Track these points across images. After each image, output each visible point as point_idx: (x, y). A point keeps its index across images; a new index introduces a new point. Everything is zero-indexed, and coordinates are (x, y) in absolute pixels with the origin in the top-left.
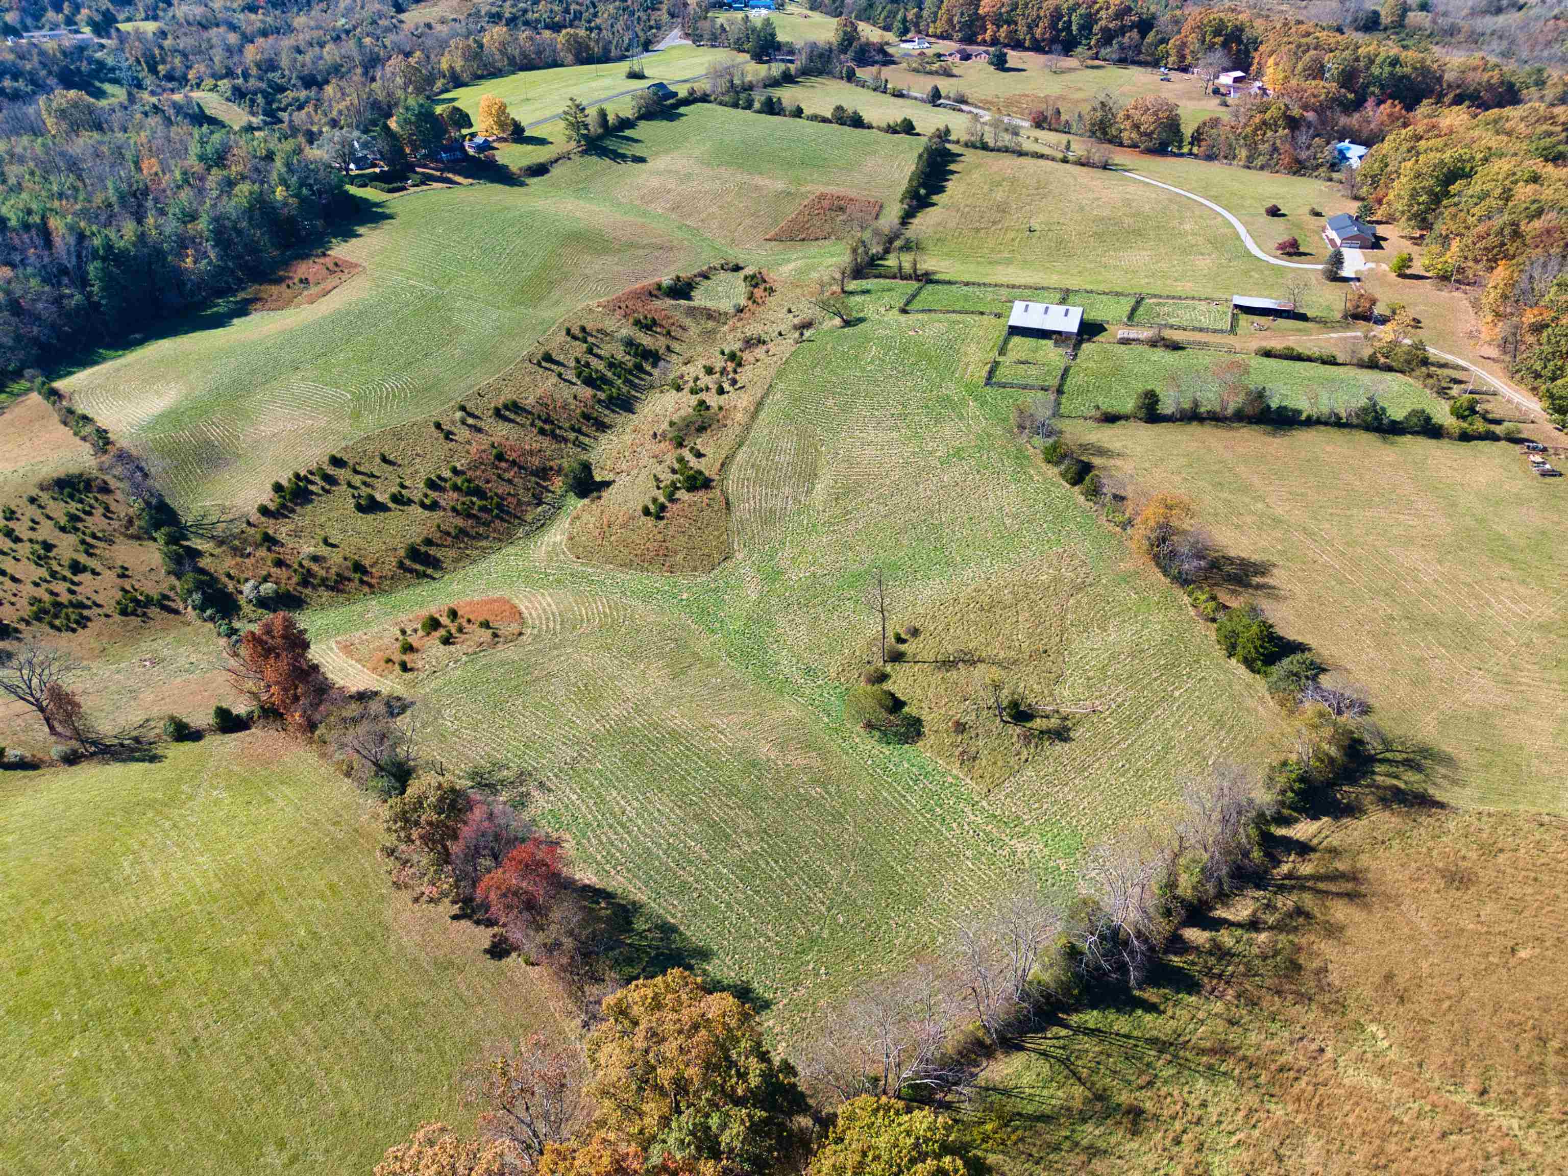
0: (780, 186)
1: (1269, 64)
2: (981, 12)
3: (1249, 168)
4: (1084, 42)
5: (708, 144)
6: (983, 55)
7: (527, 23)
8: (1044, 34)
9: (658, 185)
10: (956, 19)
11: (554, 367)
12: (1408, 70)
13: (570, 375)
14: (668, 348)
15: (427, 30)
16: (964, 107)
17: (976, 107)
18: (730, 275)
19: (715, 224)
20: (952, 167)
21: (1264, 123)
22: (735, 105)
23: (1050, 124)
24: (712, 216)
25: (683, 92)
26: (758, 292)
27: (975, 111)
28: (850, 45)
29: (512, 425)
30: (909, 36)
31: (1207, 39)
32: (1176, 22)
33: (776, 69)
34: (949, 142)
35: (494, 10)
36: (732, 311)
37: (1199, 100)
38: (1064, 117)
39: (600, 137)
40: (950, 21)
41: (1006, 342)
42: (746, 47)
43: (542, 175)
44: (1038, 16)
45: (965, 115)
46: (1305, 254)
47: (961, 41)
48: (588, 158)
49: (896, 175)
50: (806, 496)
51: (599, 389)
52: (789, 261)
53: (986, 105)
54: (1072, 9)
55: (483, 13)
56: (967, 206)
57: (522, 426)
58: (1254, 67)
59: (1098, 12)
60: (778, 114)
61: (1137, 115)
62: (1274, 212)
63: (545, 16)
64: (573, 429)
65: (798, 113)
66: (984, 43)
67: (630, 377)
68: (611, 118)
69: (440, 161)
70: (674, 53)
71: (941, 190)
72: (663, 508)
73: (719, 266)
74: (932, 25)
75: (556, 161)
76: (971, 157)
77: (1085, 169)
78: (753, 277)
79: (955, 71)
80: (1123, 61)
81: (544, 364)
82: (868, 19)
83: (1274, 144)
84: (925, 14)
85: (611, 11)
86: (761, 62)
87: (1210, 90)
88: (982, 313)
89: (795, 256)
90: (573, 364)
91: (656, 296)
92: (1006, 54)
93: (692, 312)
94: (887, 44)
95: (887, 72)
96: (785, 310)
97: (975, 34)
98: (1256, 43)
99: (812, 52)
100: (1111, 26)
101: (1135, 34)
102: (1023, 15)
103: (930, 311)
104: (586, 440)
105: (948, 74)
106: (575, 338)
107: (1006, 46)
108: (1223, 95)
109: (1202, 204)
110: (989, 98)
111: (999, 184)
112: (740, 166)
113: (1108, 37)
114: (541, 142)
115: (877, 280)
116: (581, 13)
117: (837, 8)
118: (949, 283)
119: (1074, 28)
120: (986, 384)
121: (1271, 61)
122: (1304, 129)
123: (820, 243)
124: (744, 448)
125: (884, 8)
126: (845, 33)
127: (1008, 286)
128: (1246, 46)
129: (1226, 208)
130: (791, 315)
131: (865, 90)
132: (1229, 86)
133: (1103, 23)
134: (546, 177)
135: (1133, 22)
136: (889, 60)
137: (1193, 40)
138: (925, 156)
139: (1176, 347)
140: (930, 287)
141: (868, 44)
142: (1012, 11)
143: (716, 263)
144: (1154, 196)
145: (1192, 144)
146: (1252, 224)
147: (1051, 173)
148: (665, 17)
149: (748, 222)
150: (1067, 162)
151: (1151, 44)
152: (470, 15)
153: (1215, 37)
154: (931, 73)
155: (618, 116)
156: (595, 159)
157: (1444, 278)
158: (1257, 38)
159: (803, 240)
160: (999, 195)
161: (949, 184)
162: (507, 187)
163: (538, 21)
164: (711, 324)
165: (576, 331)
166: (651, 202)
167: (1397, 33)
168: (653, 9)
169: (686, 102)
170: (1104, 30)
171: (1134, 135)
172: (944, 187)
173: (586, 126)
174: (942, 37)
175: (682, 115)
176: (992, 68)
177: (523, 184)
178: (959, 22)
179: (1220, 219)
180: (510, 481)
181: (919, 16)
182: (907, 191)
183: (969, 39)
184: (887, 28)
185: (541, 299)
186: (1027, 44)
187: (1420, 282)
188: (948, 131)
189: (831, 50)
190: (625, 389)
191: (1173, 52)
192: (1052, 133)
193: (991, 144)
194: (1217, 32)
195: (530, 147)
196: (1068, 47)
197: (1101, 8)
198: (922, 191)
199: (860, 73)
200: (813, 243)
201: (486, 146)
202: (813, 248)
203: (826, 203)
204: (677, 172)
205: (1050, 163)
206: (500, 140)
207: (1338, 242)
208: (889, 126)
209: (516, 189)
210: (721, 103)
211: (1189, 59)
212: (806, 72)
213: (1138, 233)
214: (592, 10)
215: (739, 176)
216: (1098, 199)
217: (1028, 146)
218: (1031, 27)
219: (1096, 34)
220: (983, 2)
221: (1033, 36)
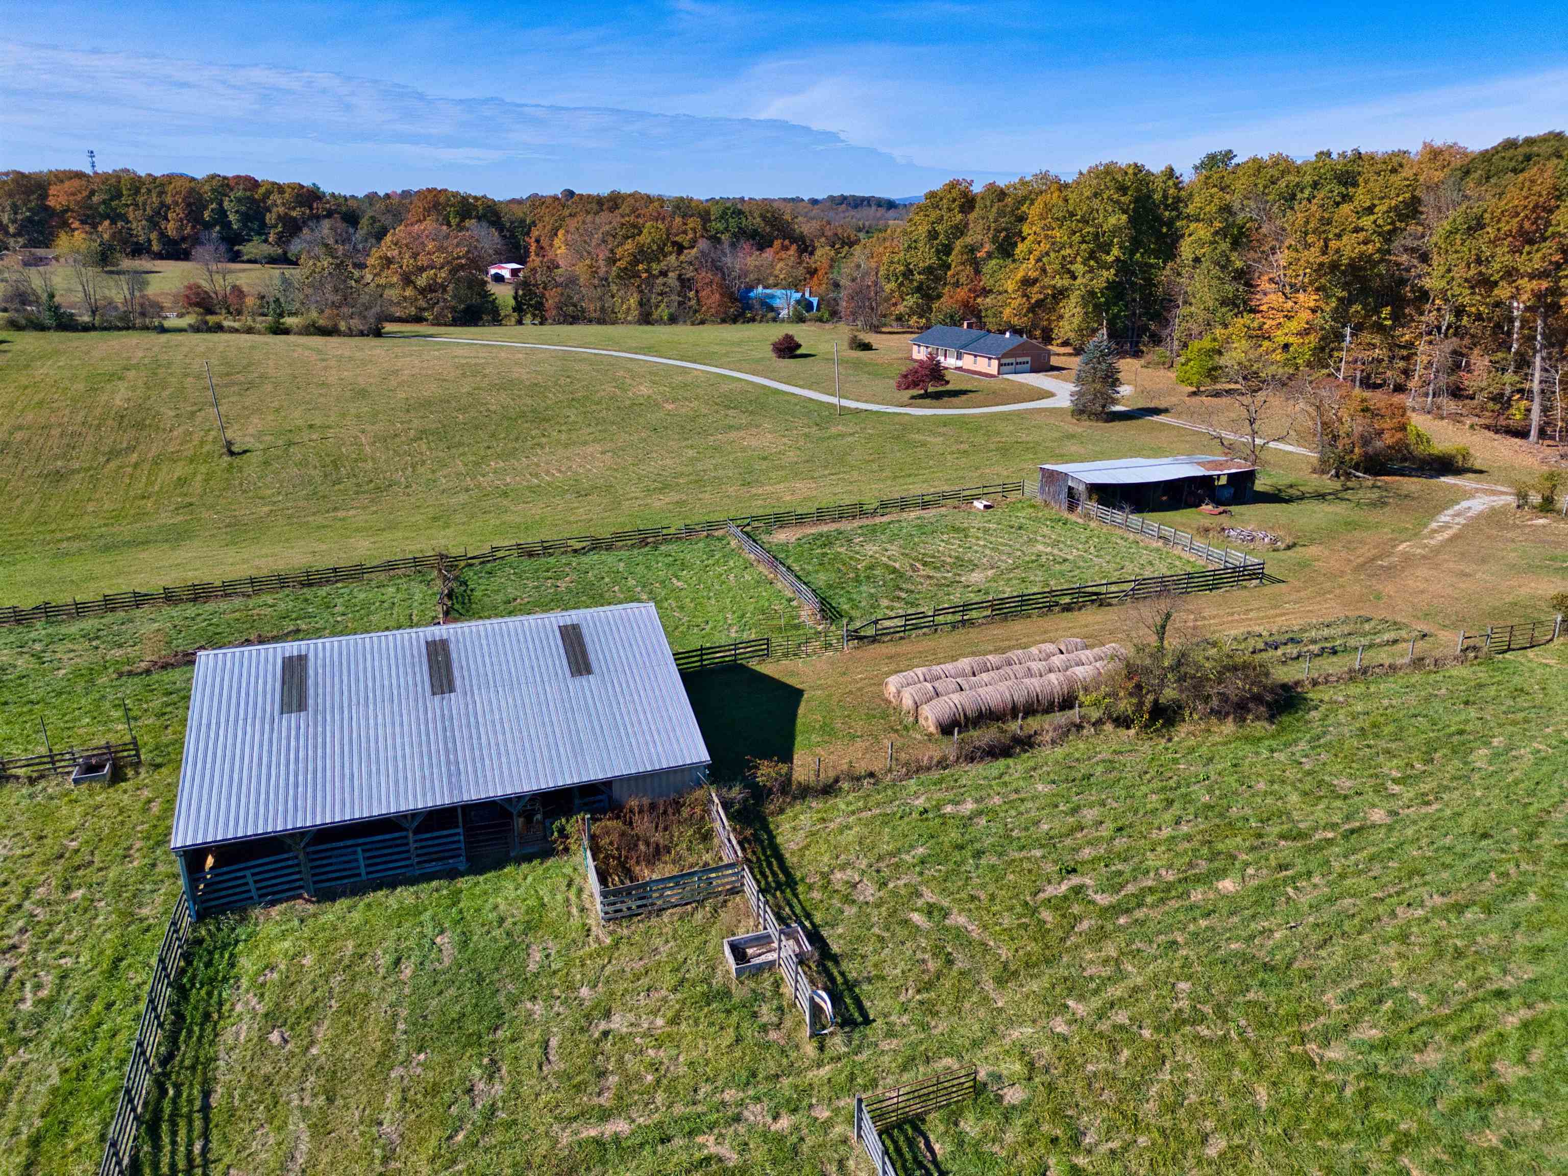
1: (557, 244)
2: (53, 205)
3: (649, 324)
4: (255, 236)
8: (181, 228)
23: (223, 305)
44: (163, 204)
54: (221, 193)
59: (265, 196)
61: (404, 256)
62: (790, 351)
83: (681, 273)
98: (525, 227)
100: (294, 214)
102: (135, 205)
119: (233, 218)
121: (559, 241)
127: (170, 600)
128: (512, 232)
129: (684, 358)
133: (279, 211)
142: (112, 199)
150: (286, 332)
170: (284, 219)
186: (156, 247)
196: (230, 248)
197: (270, 192)
207: (989, 367)
218: (156, 219)
219: (275, 226)
220: (53, 190)
221: (162, 235)
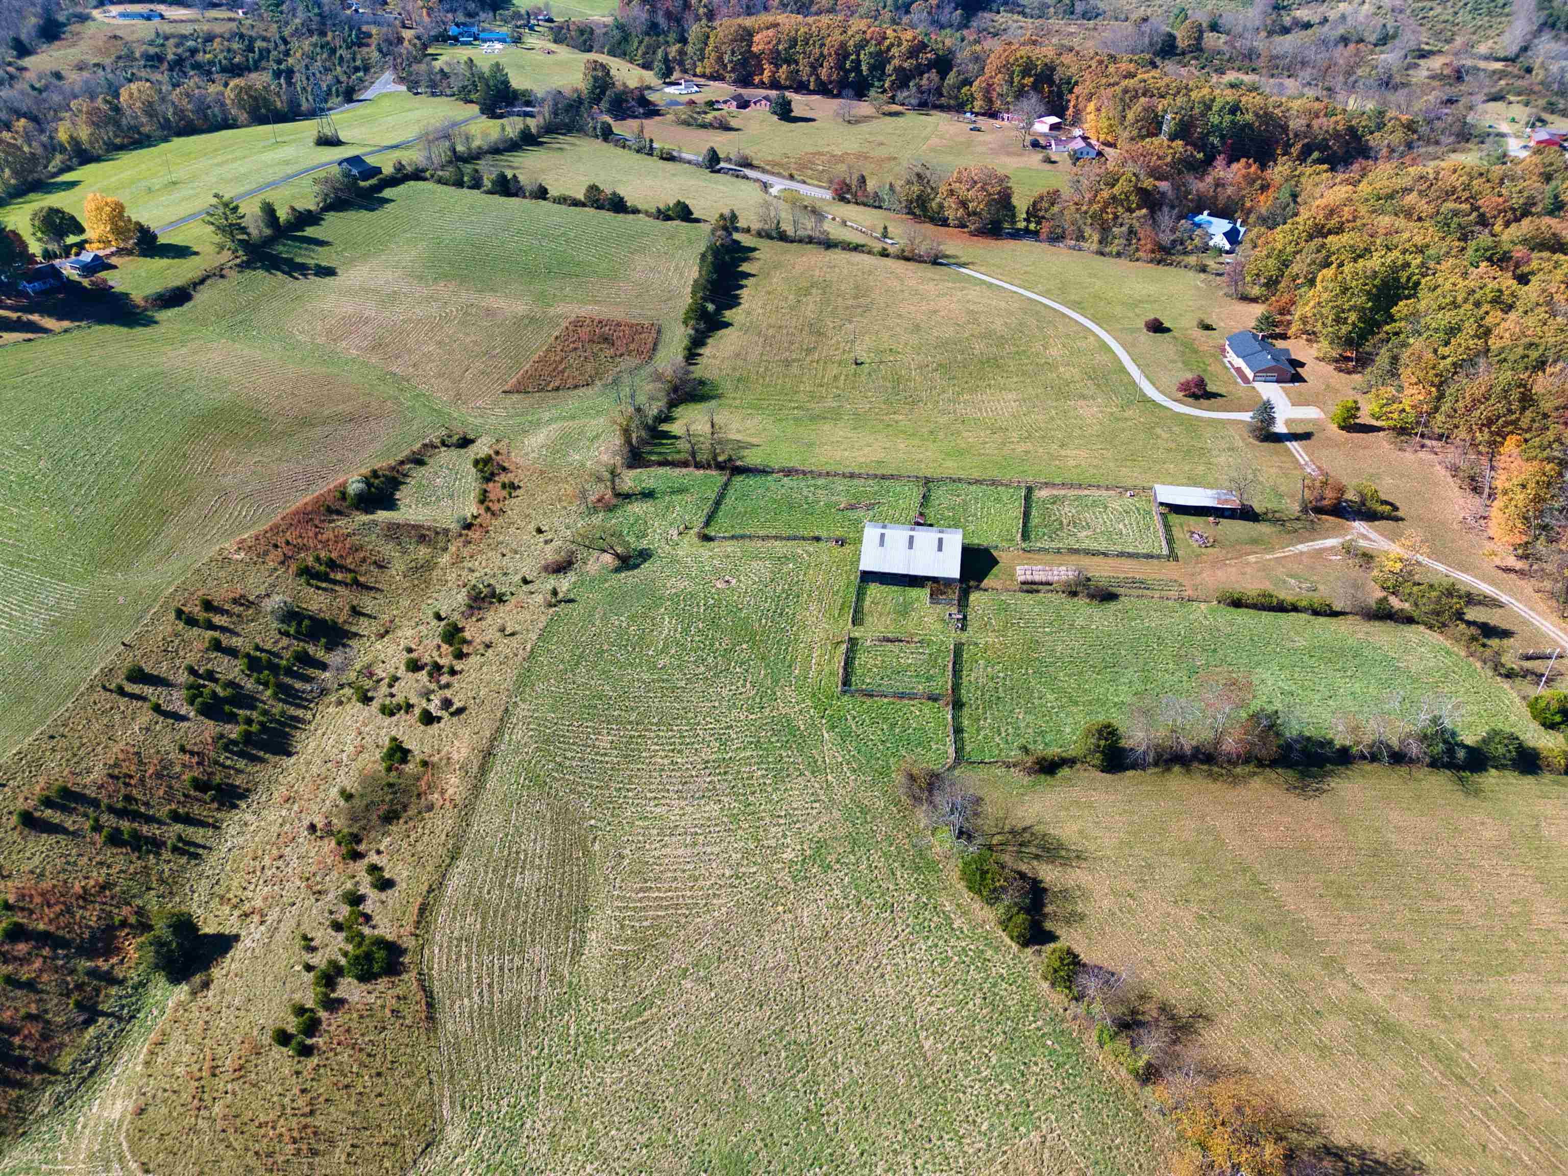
0: (520, 308)
1: (1089, 109)
2: (754, 49)
3: (1102, 254)
4: (876, 84)
5: (421, 245)
6: (763, 102)
7: (197, 66)
8: (830, 76)
9: (350, 310)
10: (726, 59)
11: (148, 690)
12: (1249, 117)
13: (177, 702)
14: (356, 612)
15: (54, 81)
16: (748, 172)
17: (764, 171)
18: (454, 453)
19: (431, 368)
20: (745, 267)
21: (1114, 198)
22: (459, 184)
23: (855, 195)
24: (429, 357)
25: (388, 170)
26: (495, 490)
27: (765, 177)
28: (603, 92)
29: (52, 839)
30: (673, 78)
31: (1016, 80)
32: (976, 59)
33: (512, 126)
34: (737, 229)
35: (152, 50)
36: (454, 527)
37: (1021, 155)
38: (871, 185)
39: (268, 242)
40: (720, 59)
41: (860, 595)
42: (473, 97)
43: (181, 304)
44: (822, 54)
45: (751, 183)
46: (1215, 395)
47: (735, 82)
48: (249, 274)
49: (675, 282)
50: (573, 963)
51: (232, 718)
52: (538, 424)
53: (776, 168)
54: (860, 46)
55: (137, 55)
56: (770, 326)
57: (75, 834)
58: (1071, 111)
59: (889, 49)
60: (516, 195)
61: (961, 189)
62: (1157, 327)
63: (221, 57)
64: (176, 817)
65: (541, 193)
66: (762, 85)
67: (288, 680)
68: (283, 214)
69: (23, 294)
70: (386, 103)
71: (734, 302)
72: (312, 1026)
73: (437, 442)
74: (699, 64)
75: (202, 281)
76: (767, 251)
77: (911, 266)
78: (487, 460)
79: (733, 123)
80: (923, 106)
81: (130, 688)
82: (623, 55)
83: (1131, 226)
84: (689, 49)
85: (306, 48)
86: (493, 116)
87: (1027, 143)
88: (818, 539)
89: (546, 416)
90: (183, 677)
91: (339, 513)
92: (789, 103)
93: (394, 532)
94: (649, 88)
95: (651, 126)
96: (532, 527)
97: (751, 75)
98: (1070, 84)
99: (556, 104)
100: (906, 65)
101: (933, 75)
102: (804, 53)
103: (743, 537)
104: (198, 834)
105: (725, 127)
106: (191, 622)
107: (787, 88)
108: (1044, 148)
109: (1064, 314)
110: (777, 159)
111: (808, 293)
112: (463, 279)
113: (903, 79)
114: (181, 252)
115: (662, 471)
116: (269, 51)
117: (585, 42)
118: (763, 471)
119: (864, 68)
120: (844, 692)
121: (1091, 107)
122: (1166, 209)
123: (580, 392)
124: (462, 864)
125: (641, 42)
126: (596, 79)
127: (844, 475)
128: (1059, 87)
129: (1094, 319)
130: (541, 538)
131: (626, 151)
132: (1045, 135)
133: (896, 62)
134: (188, 306)
135: (930, 60)
136: (651, 111)
137: (1000, 83)
138: (710, 258)
139: (1107, 596)
140: (738, 480)
141: (626, 91)
142: (790, 48)
143: (434, 437)
144: (1003, 304)
145: (1027, 220)
146: (1133, 345)
147: (870, 273)
148: (375, 55)
149: (479, 365)
150: (887, 256)
151: (952, 87)
152: (119, 57)
153: (1023, 78)
154: (704, 126)
155: (293, 209)
156: (261, 274)
157: (1402, 431)
158: (1070, 78)
159: (557, 389)
160: (810, 309)
161: (744, 293)
162: (124, 330)
163: (211, 63)
164: (423, 552)
165: (196, 610)
166: (341, 338)
167: (1196, 58)
168: (361, 45)
169: (393, 181)
170: (899, 70)
171: (961, 212)
172: (737, 297)
173: (243, 230)
174: (712, 78)
175: (388, 201)
176: (776, 118)
177: (150, 322)
178: (731, 62)
179: (1092, 339)
180: (30, 985)
181: (682, 53)
182: (691, 310)
183: (745, 81)
184: (646, 66)
185: (140, 549)
186: (812, 87)
187: (1371, 436)
188: (734, 217)
189: (580, 101)
190: (278, 708)
191: (979, 95)
192: (861, 209)
193: (790, 231)
194: (1026, 72)
195: (165, 262)
196: (860, 91)
197: (892, 45)
198: (711, 307)
199: (619, 128)
200: (570, 392)
201: (99, 265)
202: (572, 402)
203: (584, 332)
204: (376, 291)
205: (865, 257)
206: (120, 252)
207: (1250, 374)
208: (659, 210)
209: (139, 331)
210: (440, 181)
211: (998, 104)
212: (551, 129)
213: (995, 363)
214: (282, 48)
215: (464, 294)
216: (935, 312)
217: (835, 231)
218: (815, 67)
219: (890, 75)
220: (756, 38)
221: (818, 78)
